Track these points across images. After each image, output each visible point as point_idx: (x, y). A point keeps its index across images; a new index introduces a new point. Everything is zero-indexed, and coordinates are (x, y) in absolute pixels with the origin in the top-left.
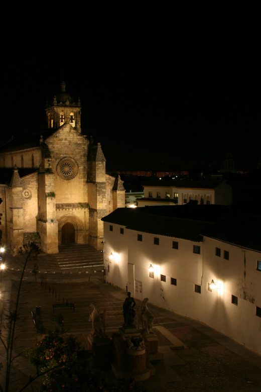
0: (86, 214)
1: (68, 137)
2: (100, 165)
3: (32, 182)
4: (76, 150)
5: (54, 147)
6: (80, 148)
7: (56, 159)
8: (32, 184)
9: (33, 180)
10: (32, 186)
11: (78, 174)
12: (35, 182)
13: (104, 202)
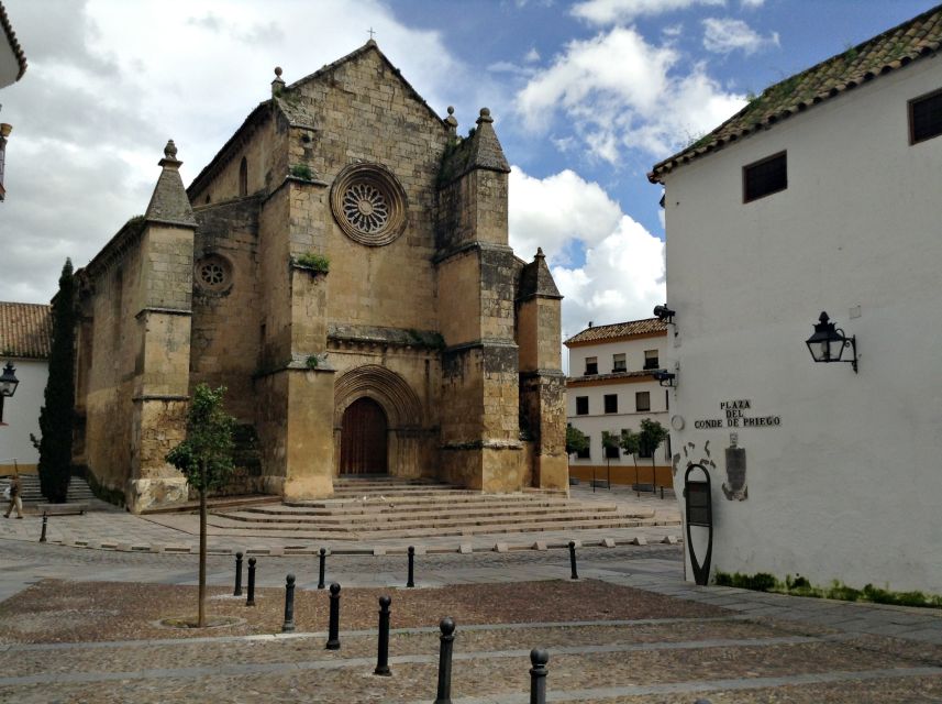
0: (432, 372)
1: (372, 94)
2: (489, 184)
3: (235, 229)
4: (402, 145)
5: (323, 119)
6: (413, 139)
7: (331, 162)
8: (238, 236)
9: (241, 223)
10: (236, 245)
11: (407, 229)
12: (247, 230)
13: (504, 313)
